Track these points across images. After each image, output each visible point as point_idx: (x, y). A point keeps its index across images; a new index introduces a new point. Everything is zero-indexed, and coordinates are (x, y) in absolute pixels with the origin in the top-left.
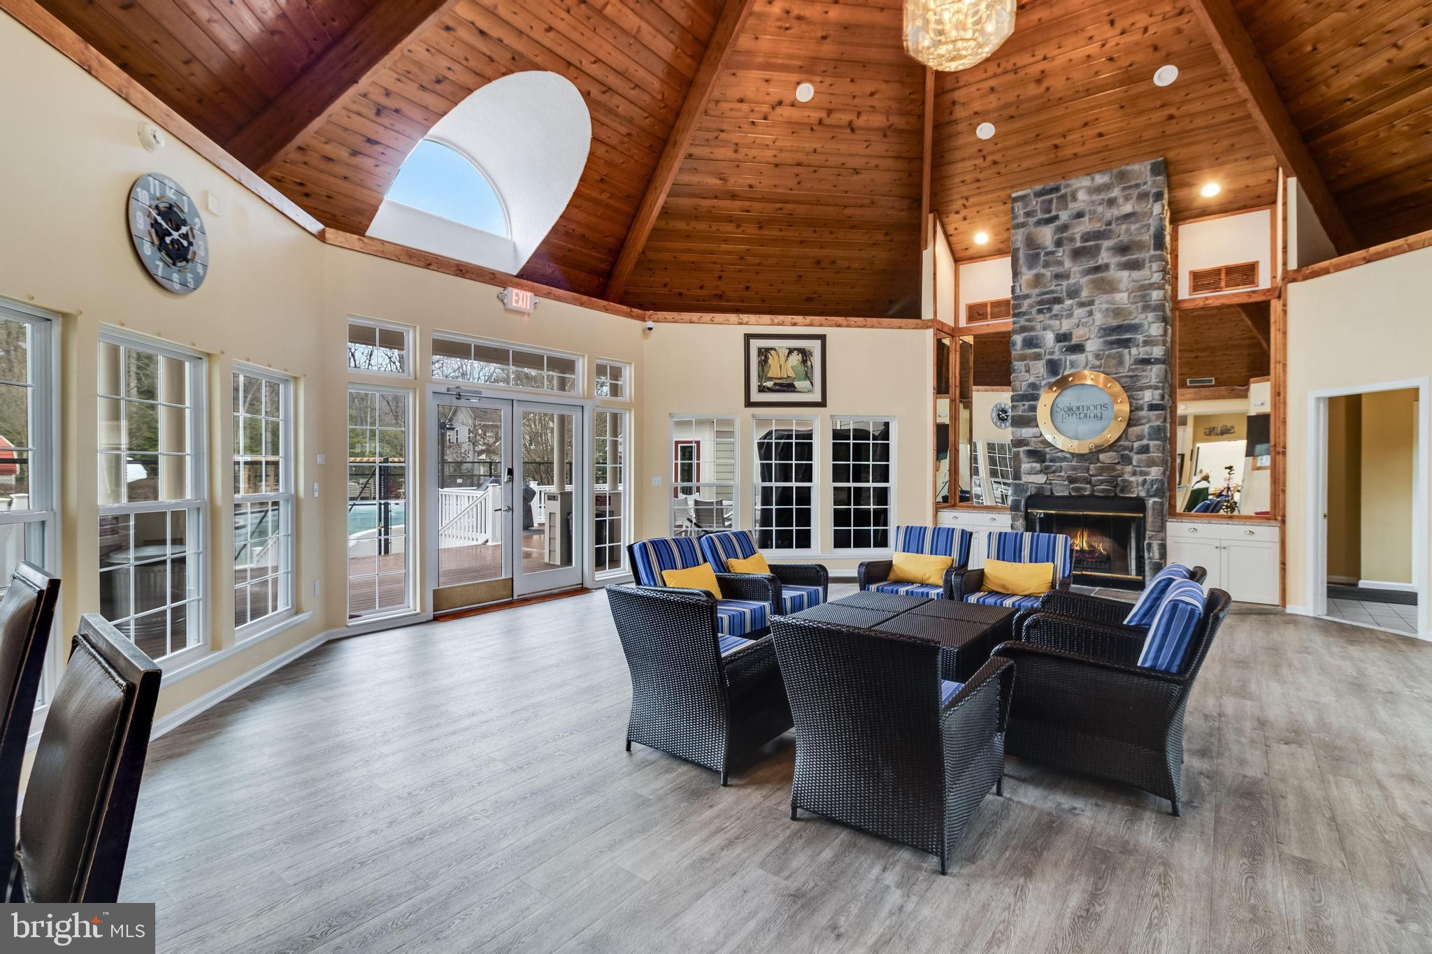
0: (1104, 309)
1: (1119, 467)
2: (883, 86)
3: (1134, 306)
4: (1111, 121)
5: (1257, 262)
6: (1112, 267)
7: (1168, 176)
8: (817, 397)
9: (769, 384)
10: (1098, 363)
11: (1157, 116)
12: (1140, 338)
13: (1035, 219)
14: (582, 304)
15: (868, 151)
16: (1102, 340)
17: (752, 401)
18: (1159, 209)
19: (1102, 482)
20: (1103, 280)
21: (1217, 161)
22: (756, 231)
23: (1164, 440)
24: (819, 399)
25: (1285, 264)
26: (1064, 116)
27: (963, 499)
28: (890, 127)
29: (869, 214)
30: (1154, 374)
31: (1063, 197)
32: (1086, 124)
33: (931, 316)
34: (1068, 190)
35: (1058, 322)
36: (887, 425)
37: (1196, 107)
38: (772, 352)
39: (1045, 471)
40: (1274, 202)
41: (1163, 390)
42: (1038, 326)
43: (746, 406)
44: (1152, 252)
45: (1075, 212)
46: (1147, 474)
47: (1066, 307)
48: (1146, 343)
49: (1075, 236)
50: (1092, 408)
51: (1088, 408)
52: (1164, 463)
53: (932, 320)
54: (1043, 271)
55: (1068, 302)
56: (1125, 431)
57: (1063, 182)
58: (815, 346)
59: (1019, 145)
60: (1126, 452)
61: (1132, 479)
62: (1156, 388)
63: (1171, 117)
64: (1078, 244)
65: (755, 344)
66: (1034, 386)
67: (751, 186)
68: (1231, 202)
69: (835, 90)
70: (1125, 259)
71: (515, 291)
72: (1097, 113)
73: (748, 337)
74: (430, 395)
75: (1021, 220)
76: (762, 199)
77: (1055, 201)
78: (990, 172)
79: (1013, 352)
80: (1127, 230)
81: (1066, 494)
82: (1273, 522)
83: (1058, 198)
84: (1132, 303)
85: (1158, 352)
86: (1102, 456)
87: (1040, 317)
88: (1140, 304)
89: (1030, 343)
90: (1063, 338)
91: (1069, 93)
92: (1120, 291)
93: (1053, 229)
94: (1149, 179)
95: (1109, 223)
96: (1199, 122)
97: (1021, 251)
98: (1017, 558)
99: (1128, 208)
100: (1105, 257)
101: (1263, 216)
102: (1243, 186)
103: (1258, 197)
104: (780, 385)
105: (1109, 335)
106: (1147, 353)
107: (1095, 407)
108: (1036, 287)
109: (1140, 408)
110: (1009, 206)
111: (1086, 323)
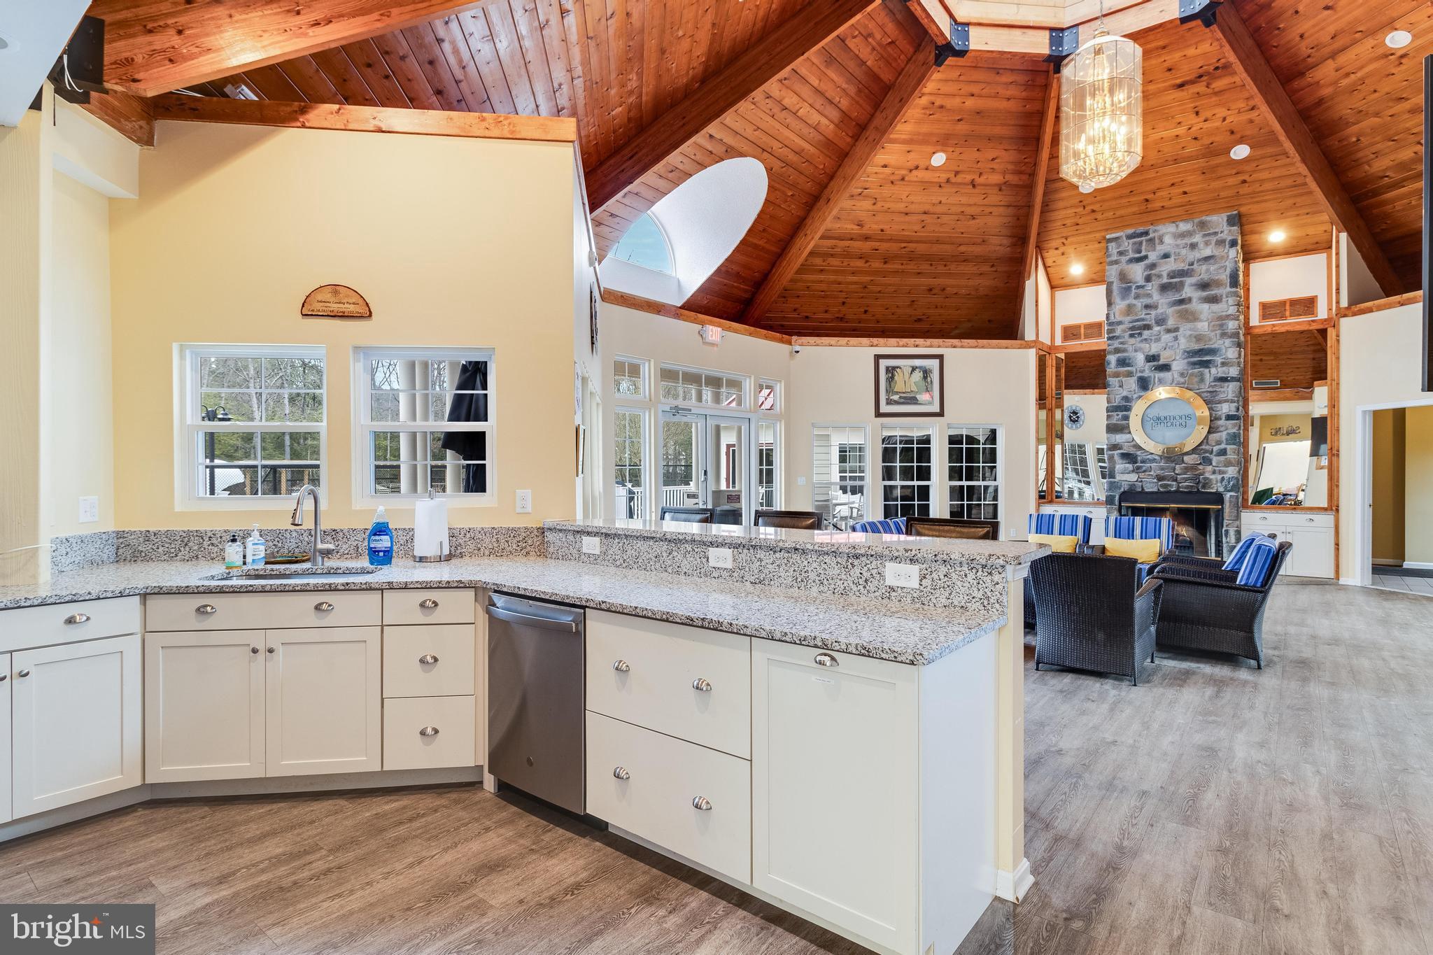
0: (1187, 335)
1: (1201, 467)
2: (1004, 153)
3: (1213, 333)
4: (1194, 183)
5: (1317, 296)
6: (1194, 300)
7: (1241, 226)
8: (936, 409)
9: (896, 397)
10: (1182, 380)
11: (1232, 181)
12: (1219, 360)
13: (1128, 258)
14: (750, 334)
15: (986, 202)
16: (1186, 361)
17: (881, 411)
18: (1234, 254)
19: (1186, 480)
20: (1186, 311)
21: (1282, 215)
22: (882, 265)
23: (1239, 444)
24: (938, 410)
25: (1338, 302)
26: (1154, 178)
27: (1057, 497)
28: (1005, 183)
29: (978, 250)
30: (1231, 389)
31: (1151, 240)
32: (1173, 184)
33: (1033, 338)
34: (1156, 235)
35: (1148, 345)
36: (994, 432)
37: (1264, 175)
38: (898, 370)
39: (1137, 470)
40: (1330, 247)
41: (1238, 403)
42: (1130, 348)
43: (876, 417)
44: (1229, 289)
45: (1162, 253)
46: (1224, 472)
47: (1155, 333)
48: (1223, 364)
49: (1162, 273)
50: (1178, 418)
51: (1174, 418)
52: (1239, 463)
53: (1035, 342)
54: (1134, 302)
55: (1157, 329)
56: (1206, 437)
57: (1152, 228)
58: (935, 363)
59: (1115, 198)
60: (1207, 455)
61: (1212, 477)
62: (1232, 401)
63: (1244, 182)
64: (1165, 280)
65: (884, 363)
66: (1126, 399)
67: (882, 230)
68: (1294, 247)
69: (962, 157)
70: (1205, 294)
71: (711, 327)
72: (1183, 177)
73: (878, 358)
74: (660, 413)
75: (1115, 258)
76: (890, 240)
77: (1144, 243)
78: (1089, 218)
79: (1108, 370)
80: (1207, 270)
81: (1155, 490)
82: (1330, 513)
83: (1147, 241)
84: (1212, 331)
85: (1234, 372)
86: (1186, 458)
87: (1132, 341)
88: (1218, 332)
89: (1123, 362)
90: (1152, 358)
91: (1159, 162)
92: (1201, 321)
93: (1143, 267)
94: (1226, 228)
95: (1192, 264)
96: (1268, 186)
97: (1115, 284)
98: (1130, 536)
99: (1207, 252)
100: (1188, 291)
101: (1321, 258)
102: (1304, 234)
103: (1317, 243)
104: (904, 398)
105: (1192, 357)
106: (1224, 372)
107: (1181, 418)
108: (1128, 315)
109: (1219, 418)
110: (1103, 245)
111: (1172, 346)
